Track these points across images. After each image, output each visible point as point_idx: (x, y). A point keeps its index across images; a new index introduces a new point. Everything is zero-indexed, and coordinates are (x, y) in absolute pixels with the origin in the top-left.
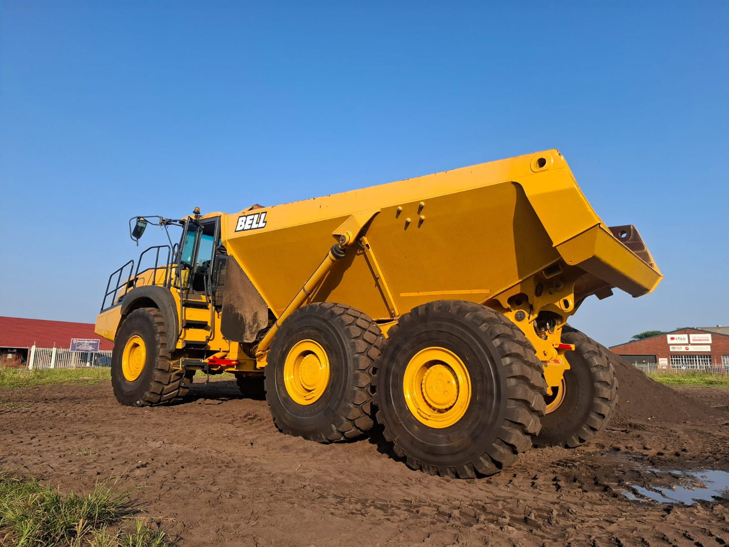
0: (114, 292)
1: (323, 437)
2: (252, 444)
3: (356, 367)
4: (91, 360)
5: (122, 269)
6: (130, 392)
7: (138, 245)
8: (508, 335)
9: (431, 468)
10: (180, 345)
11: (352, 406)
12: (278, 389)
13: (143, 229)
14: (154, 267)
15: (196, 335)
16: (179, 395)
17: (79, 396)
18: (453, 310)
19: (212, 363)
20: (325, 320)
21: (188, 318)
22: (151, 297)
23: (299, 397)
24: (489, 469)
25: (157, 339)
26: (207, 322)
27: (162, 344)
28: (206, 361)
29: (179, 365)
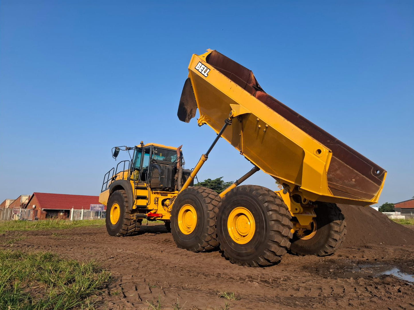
0: (106, 183)
1: (195, 250)
2: (162, 252)
3: (208, 217)
4: (100, 215)
5: (109, 172)
6: (114, 229)
7: (116, 161)
8: (272, 201)
9: (239, 262)
10: (134, 208)
11: (207, 235)
12: (176, 227)
13: (118, 152)
14: (123, 171)
15: (142, 203)
16: (136, 230)
17: (92, 232)
18: (248, 190)
19: (150, 216)
20: (194, 195)
21: (138, 195)
22: (122, 185)
23: (185, 231)
24: (263, 262)
25: (125, 204)
26: (147, 196)
27: (127, 207)
28: (147, 215)
29: (134, 217)
